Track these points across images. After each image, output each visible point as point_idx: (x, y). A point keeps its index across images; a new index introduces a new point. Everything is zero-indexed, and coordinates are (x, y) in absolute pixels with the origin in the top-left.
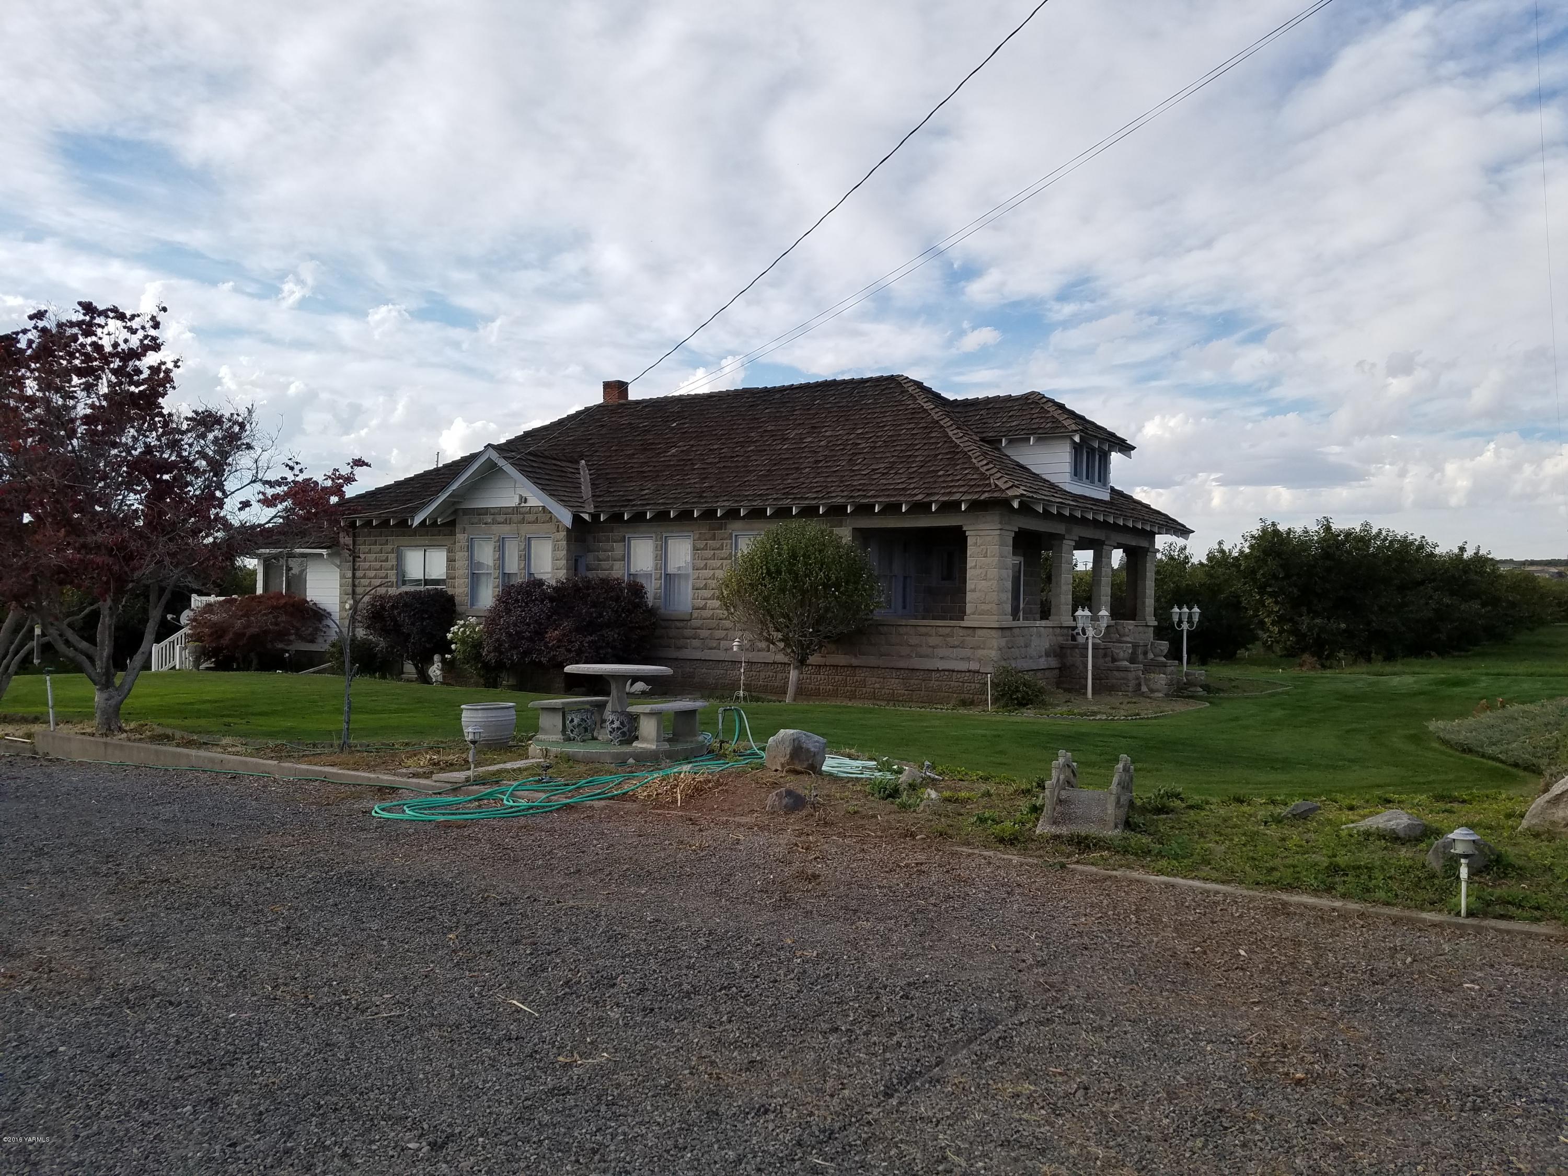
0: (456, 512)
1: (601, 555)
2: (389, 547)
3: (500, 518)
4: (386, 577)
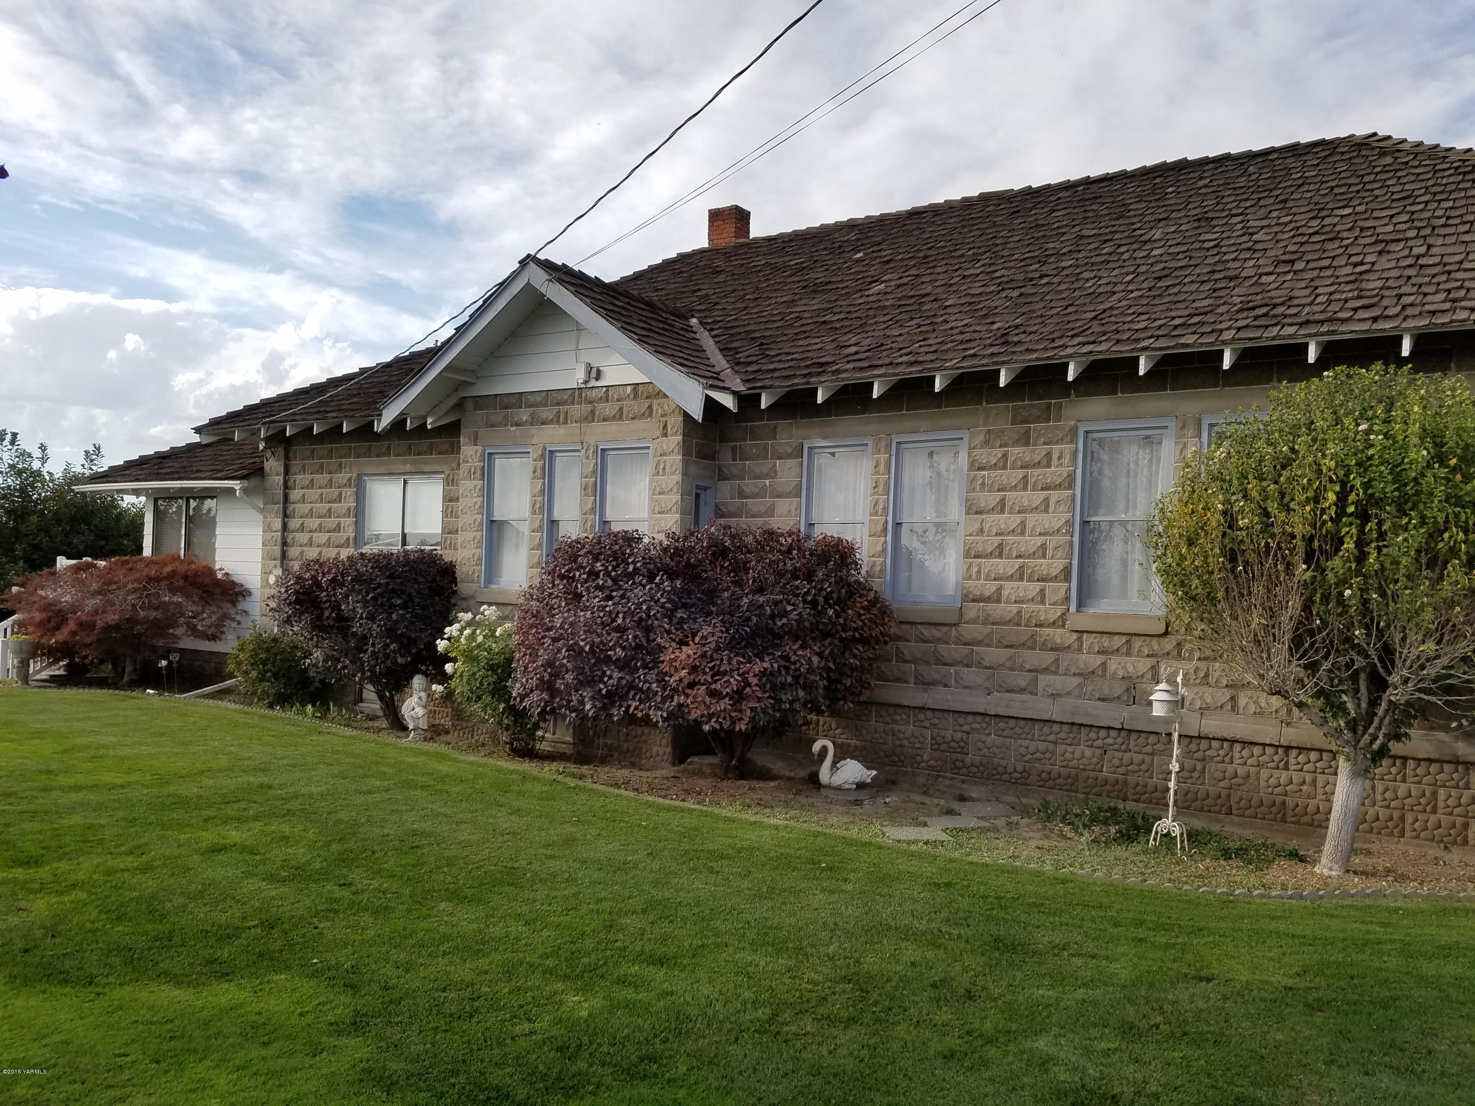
0: (460, 406)
1: (749, 485)
3: (547, 413)
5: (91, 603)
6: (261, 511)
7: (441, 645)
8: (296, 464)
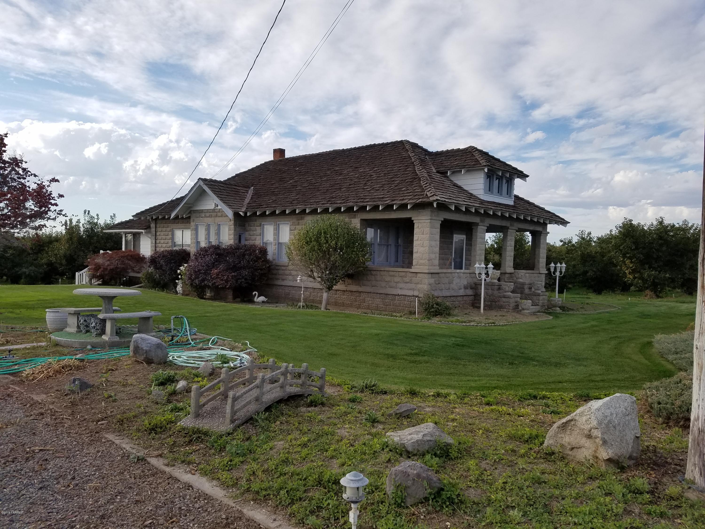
0: (190, 212)
1: (251, 233)
2: (168, 229)
3: (208, 214)
4: (168, 243)
5: (108, 263)
6: (150, 238)
7: (179, 271)
8: (158, 225)
